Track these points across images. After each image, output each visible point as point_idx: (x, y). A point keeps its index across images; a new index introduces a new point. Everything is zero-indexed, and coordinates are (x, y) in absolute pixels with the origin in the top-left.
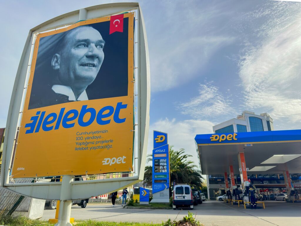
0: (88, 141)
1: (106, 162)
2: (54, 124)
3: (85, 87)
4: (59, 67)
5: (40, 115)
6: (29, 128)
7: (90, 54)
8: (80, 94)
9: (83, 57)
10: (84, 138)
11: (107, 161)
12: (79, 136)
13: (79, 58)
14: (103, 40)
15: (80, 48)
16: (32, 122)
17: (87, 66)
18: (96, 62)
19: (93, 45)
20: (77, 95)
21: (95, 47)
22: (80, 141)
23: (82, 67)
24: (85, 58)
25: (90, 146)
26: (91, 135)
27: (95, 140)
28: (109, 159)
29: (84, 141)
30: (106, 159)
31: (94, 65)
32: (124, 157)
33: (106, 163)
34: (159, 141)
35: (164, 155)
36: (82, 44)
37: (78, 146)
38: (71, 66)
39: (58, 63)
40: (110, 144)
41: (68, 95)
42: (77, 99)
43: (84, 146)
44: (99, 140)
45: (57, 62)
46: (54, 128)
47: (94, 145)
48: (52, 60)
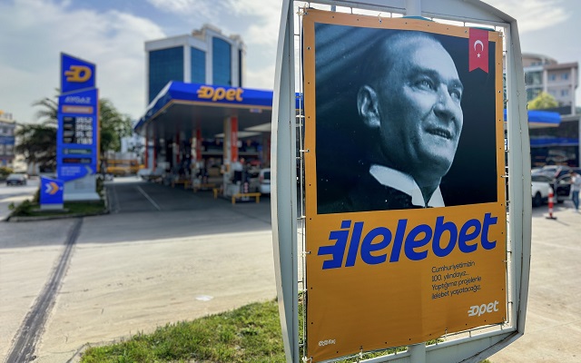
0: (449, 281)
1: (472, 311)
2: (388, 250)
3: (438, 179)
4: (378, 123)
5: (351, 229)
6: (330, 257)
7: (441, 107)
8: (432, 193)
9: (430, 113)
10: (443, 278)
11: (475, 311)
12: (436, 274)
13: (424, 112)
14: (459, 81)
15: (422, 89)
16: (333, 242)
17: (438, 134)
18: (451, 129)
19: (444, 88)
20: (427, 194)
21: (448, 93)
22: (438, 283)
23: (428, 135)
24: (433, 115)
25: (451, 288)
26: (452, 272)
27: (458, 279)
28: (477, 307)
29: (443, 282)
30: (473, 307)
31: (448, 136)
32: (496, 303)
33: (473, 314)
34: (77, 78)
35: (87, 110)
36: (425, 80)
37: (435, 292)
38: (408, 129)
39: (374, 112)
40: (477, 283)
41: (410, 194)
42: (426, 204)
43: (443, 290)
44: (463, 278)
45: (370, 107)
46: (388, 258)
47: (457, 288)
48: (359, 101)
